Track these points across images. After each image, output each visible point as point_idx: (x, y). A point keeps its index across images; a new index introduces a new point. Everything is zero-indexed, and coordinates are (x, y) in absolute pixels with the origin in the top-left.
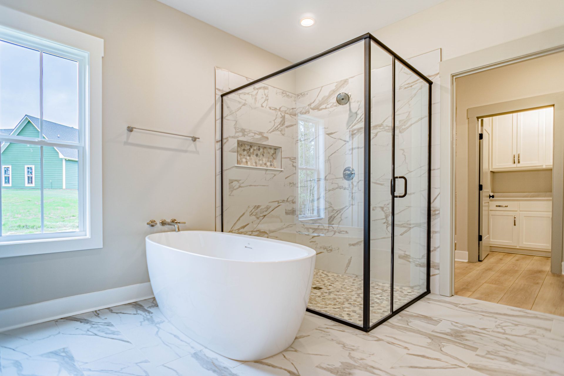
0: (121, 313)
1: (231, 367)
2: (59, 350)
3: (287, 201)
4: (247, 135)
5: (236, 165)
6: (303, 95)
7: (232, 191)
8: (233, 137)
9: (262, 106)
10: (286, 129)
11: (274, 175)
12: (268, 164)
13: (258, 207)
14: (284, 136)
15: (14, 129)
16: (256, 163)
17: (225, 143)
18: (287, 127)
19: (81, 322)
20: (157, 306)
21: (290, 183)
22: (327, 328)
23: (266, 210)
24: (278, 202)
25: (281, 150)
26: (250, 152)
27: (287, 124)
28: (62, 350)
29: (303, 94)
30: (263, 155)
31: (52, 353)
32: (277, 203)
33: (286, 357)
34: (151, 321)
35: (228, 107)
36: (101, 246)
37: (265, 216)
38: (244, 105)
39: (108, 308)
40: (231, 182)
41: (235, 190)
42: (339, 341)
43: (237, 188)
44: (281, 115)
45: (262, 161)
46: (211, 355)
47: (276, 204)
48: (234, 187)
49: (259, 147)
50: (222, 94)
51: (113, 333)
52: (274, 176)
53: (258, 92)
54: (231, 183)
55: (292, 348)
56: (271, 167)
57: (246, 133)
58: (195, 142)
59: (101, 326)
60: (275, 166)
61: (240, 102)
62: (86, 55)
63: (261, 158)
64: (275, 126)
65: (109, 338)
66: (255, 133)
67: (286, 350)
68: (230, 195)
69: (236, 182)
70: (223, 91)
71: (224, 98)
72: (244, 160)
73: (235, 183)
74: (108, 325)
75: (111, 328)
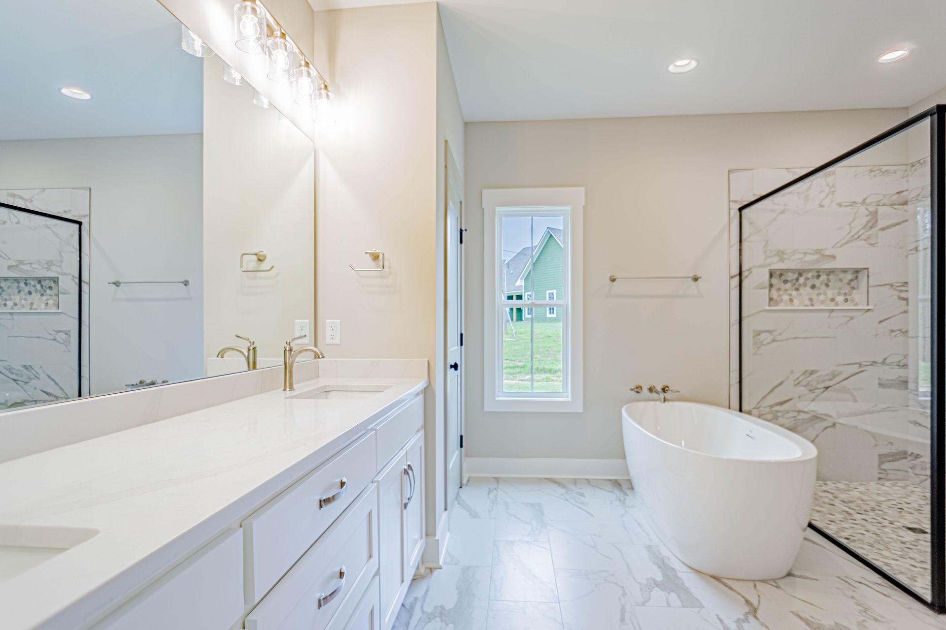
0: (597, 487)
1: (679, 571)
2: (535, 504)
3: (884, 362)
4: (788, 259)
5: (767, 308)
6: (922, 164)
7: (759, 348)
8: (760, 266)
9: (821, 206)
10: (881, 233)
11: (849, 318)
12: (840, 299)
13: (812, 372)
14: (874, 246)
15: (537, 246)
16: (811, 299)
17: (746, 277)
18: (883, 229)
19: (559, 486)
20: (632, 488)
21: (892, 331)
22: (860, 583)
23: (831, 377)
24: (860, 365)
25: (866, 274)
26: (797, 283)
27: (881, 224)
28: (537, 505)
29: (922, 161)
30: (827, 285)
31: (529, 504)
32: (857, 366)
33: (757, 587)
34: (623, 502)
35: (751, 223)
36: (581, 411)
37: (827, 388)
38: (782, 213)
39: (587, 479)
40: (758, 333)
41: (765, 345)
42: (862, 602)
43: (769, 343)
44: (868, 210)
45: (826, 294)
46: (665, 552)
47: (856, 369)
48: (762, 342)
49: (818, 272)
50: (740, 206)
51: (583, 504)
52: (849, 320)
53: (811, 185)
54: (757, 335)
55: (776, 582)
56: (846, 304)
57: (785, 256)
58: (696, 282)
59: (574, 494)
60: (856, 301)
61: (773, 211)
62: (569, 208)
63: (821, 291)
64: (852, 234)
65: (577, 507)
66: (805, 254)
67: (763, 581)
68: (755, 354)
69: (767, 334)
70: (743, 202)
71: (744, 212)
72: (786, 298)
73: (763, 336)
74: (581, 495)
75: (582, 498)
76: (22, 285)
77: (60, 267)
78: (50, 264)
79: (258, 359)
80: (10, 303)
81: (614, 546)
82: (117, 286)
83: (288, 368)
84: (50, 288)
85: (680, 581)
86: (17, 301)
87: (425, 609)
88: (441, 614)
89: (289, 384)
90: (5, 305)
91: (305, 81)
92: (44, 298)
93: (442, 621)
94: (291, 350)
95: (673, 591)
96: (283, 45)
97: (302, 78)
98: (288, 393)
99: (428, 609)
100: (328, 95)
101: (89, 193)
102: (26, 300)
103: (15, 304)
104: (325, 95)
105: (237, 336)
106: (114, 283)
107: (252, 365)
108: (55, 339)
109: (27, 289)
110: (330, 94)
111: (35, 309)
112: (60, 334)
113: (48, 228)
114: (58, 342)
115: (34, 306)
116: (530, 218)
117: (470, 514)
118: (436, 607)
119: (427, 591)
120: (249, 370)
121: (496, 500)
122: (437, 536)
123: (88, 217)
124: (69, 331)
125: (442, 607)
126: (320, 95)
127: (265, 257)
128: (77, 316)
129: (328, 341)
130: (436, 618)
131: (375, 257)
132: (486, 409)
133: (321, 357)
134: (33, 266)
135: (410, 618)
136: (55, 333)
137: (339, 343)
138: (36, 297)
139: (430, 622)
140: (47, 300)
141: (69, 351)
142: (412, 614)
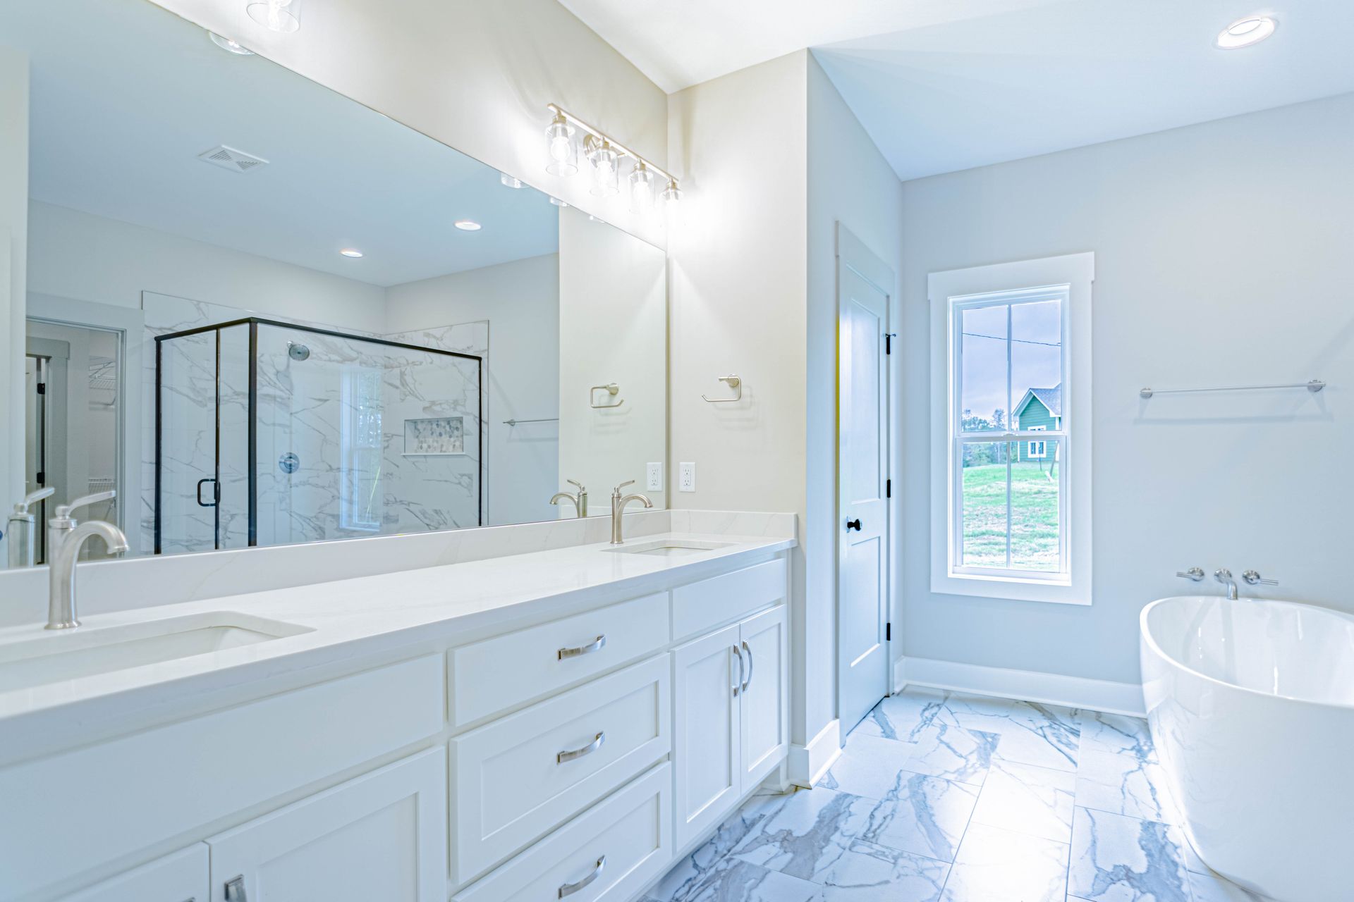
0: (1109, 726)
1: (1185, 868)
2: (990, 734)
19: (1044, 715)
28: (993, 735)
31: (980, 732)
34: (1143, 753)
36: (1088, 602)
39: (1098, 713)
46: (1175, 837)
51: (1068, 745)
58: (1317, 393)
59: (1062, 730)
62: (1067, 287)
65: (1056, 747)
74: (1072, 733)
75: (1073, 739)
76: (435, 426)
77: (464, 406)
78: (456, 402)
79: (589, 507)
80: (425, 446)
81: (1087, 811)
82: (513, 425)
83: (616, 520)
84: (457, 429)
85: (1176, 882)
86: (431, 443)
87: (767, 829)
88: (784, 839)
89: (617, 537)
90: (421, 448)
91: (641, 186)
92: (452, 439)
93: (782, 846)
94: (619, 497)
95: (1153, 893)
96: (606, 156)
97: (637, 183)
98: (616, 546)
99: (772, 830)
100: (676, 194)
101: (487, 326)
102: (437, 442)
103: (429, 447)
104: (674, 194)
105: (569, 481)
106: (509, 423)
107: (583, 513)
108: (460, 483)
109: (438, 431)
110: (679, 192)
111: (445, 452)
112: (464, 477)
113: (455, 366)
114: (462, 486)
115: (444, 449)
116: (1007, 306)
117: (884, 732)
118: (781, 830)
119: (780, 810)
120: (579, 517)
121: (932, 719)
122: (807, 746)
123: (487, 352)
124: (472, 475)
125: (790, 833)
126: (667, 196)
127: (618, 390)
128: (478, 459)
129: (682, 488)
130: (776, 843)
131: (735, 384)
132: (933, 590)
133: (648, 506)
134: (443, 406)
135: (744, 835)
136: (459, 476)
137: (693, 490)
138: (445, 438)
139: (766, 844)
140: (455, 441)
141: (472, 496)
142: (749, 831)
